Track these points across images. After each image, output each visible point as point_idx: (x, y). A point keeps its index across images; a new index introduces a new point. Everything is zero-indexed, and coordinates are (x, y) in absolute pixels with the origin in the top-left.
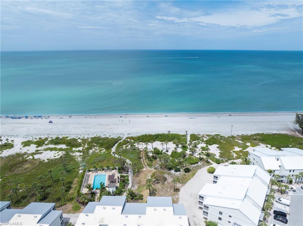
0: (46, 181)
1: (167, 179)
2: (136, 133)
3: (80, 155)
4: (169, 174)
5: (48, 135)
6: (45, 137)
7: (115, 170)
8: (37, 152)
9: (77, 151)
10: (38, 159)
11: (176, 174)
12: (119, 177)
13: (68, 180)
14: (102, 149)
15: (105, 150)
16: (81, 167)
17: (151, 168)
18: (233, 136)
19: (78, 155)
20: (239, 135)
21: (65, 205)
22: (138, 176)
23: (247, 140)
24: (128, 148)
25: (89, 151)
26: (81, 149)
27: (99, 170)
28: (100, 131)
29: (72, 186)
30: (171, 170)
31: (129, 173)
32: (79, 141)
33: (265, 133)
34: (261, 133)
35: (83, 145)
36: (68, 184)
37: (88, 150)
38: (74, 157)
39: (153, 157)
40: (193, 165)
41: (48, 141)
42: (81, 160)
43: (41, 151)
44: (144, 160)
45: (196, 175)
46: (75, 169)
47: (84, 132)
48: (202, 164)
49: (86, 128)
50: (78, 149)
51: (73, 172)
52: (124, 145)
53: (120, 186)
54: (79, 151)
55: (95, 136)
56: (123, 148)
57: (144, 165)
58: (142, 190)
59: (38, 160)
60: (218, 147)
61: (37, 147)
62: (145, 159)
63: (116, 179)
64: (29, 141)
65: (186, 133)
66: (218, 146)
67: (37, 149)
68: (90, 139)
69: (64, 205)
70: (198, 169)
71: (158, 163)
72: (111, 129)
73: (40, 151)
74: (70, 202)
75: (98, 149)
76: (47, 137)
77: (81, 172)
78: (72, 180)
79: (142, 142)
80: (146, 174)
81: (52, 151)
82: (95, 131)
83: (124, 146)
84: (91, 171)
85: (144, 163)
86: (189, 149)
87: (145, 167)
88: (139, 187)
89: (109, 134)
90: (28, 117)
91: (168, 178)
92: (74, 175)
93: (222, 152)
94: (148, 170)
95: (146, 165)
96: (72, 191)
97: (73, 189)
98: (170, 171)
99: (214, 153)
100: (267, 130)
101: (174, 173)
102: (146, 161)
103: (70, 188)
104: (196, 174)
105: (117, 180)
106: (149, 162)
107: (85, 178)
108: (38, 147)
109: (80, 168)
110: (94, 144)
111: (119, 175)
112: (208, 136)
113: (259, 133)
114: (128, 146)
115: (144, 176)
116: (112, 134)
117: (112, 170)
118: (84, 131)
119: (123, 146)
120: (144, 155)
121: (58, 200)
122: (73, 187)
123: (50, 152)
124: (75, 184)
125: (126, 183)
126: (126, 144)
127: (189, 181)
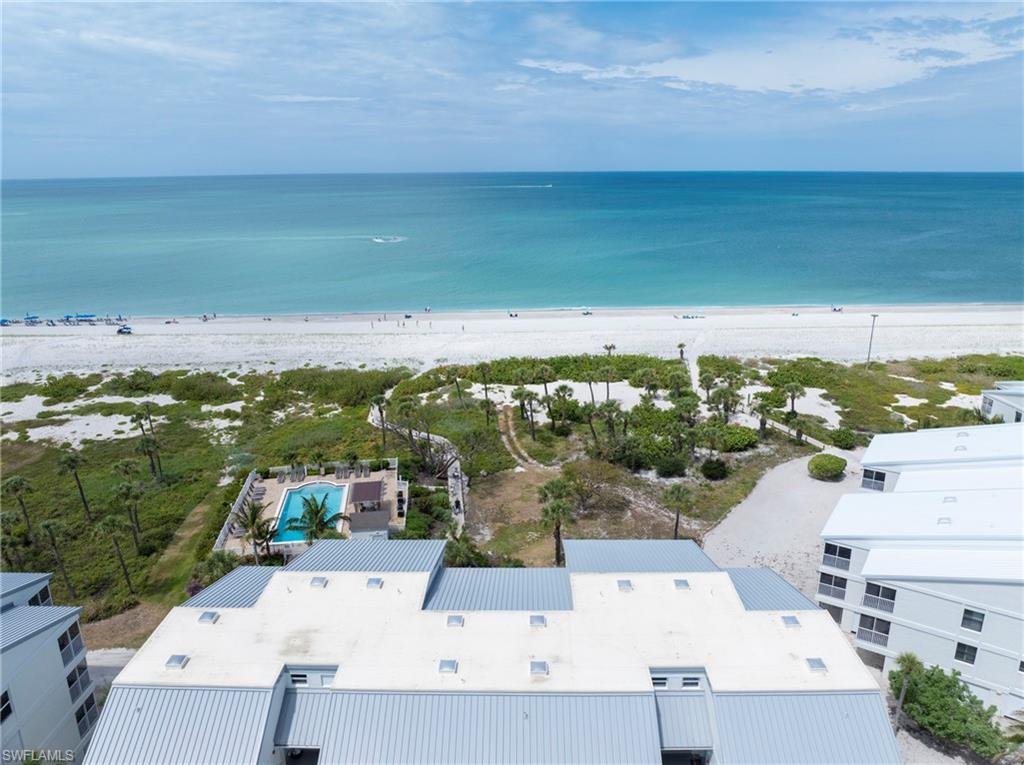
0: (59, 515)
1: (630, 502)
2: (473, 358)
3: (233, 428)
4: (638, 484)
5: (104, 366)
6: (88, 373)
7: (383, 473)
8: (45, 419)
9: (218, 415)
10: (41, 441)
11: (667, 483)
12: (406, 496)
13: (163, 510)
14: (326, 406)
15: (340, 410)
16: (229, 466)
17: (550, 465)
18: (872, 363)
19: (220, 427)
20: (899, 359)
21: (127, 612)
22: (491, 494)
23: (939, 375)
24: (439, 401)
25: (270, 413)
26: (236, 406)
27: (311, 472)
28: (323, 350)
29: (178, 533)
30: (642, 471)
31: (451, 481)
32: (234, 382)
33: (1004, 355)
34: (985, 354)
35: (245, 395)
36: (157, 526)
37: (266, 409)
38: (203, 433)
39: (552, 427)
40: (737, 455)
41: (99, 386)
42: (233, 442)
43: (64, 417)
44: (515, 439)
45: (757, 486)
46: (201, 470)
47: (253, 355)
48: (777, 451)
49: (263, 343)
50: (223, 408)
51: (191, 483)
52: (423, 391)
53: (410, 525)
54: (229, 414)
55: (301, 366)
56: (419, 402)
57: (515, 457)
58: (517, 543)
59: (44, 444)
60: (824, 397)
61: (47, 403)
62: (519, 436)
63: (389, 503)
64: (18, 386)
65: (682, 352)
66: (824, 391)
67: (46, 409)
68: (278, 377)
69: (122, 612)
70: (763, 469)
71: (576, 449)
72: (368, 347)
73: (60, 414)
74: (156, 596)
75: (312, 406)
76: (97, 372)
77: (226, 481)
78: (181, 511)
79: (500, 381)
80: (527, 487)
81: (111, 414)
82: (303, 352)
83: (425, 395)
84: (274, 476)
85: (514, 448)
86: (704, 403)
87: (520, 461)
88: (500, 535)
89: (357, 360)
90: (35, 322)
91: (632, 498)
92: (193, 494)
93: (847, 410)
94: (537, 474)
95: (526, 455)
96: (177, 554)
97: (181, 544)
98: (637, 475)
99: (814, 414)
100: (1006, 346)
101: (656, 480)
102: (524, 441)
103: (167, 539)
104: (761, 483)
105: (395, 506)
106: (537, 446)
107: (245, 499)
108: (55, 403)
109: (224, 468)
110: (295, 392)
111: (405, 488)
112: (772, 362)
113: (975, 353)
114: (439, 396)
115: (519, 495)
116: (372, 360)
117: (372, 473)
118: (258, 351)
119: (420, 395)
120: (510, 423)
121: (98, 590)
122: (180, 538)
123: (102, 417)
124: (195, 524)
125: (438, 517)
126: (431, 390)
127: (733, 509)
